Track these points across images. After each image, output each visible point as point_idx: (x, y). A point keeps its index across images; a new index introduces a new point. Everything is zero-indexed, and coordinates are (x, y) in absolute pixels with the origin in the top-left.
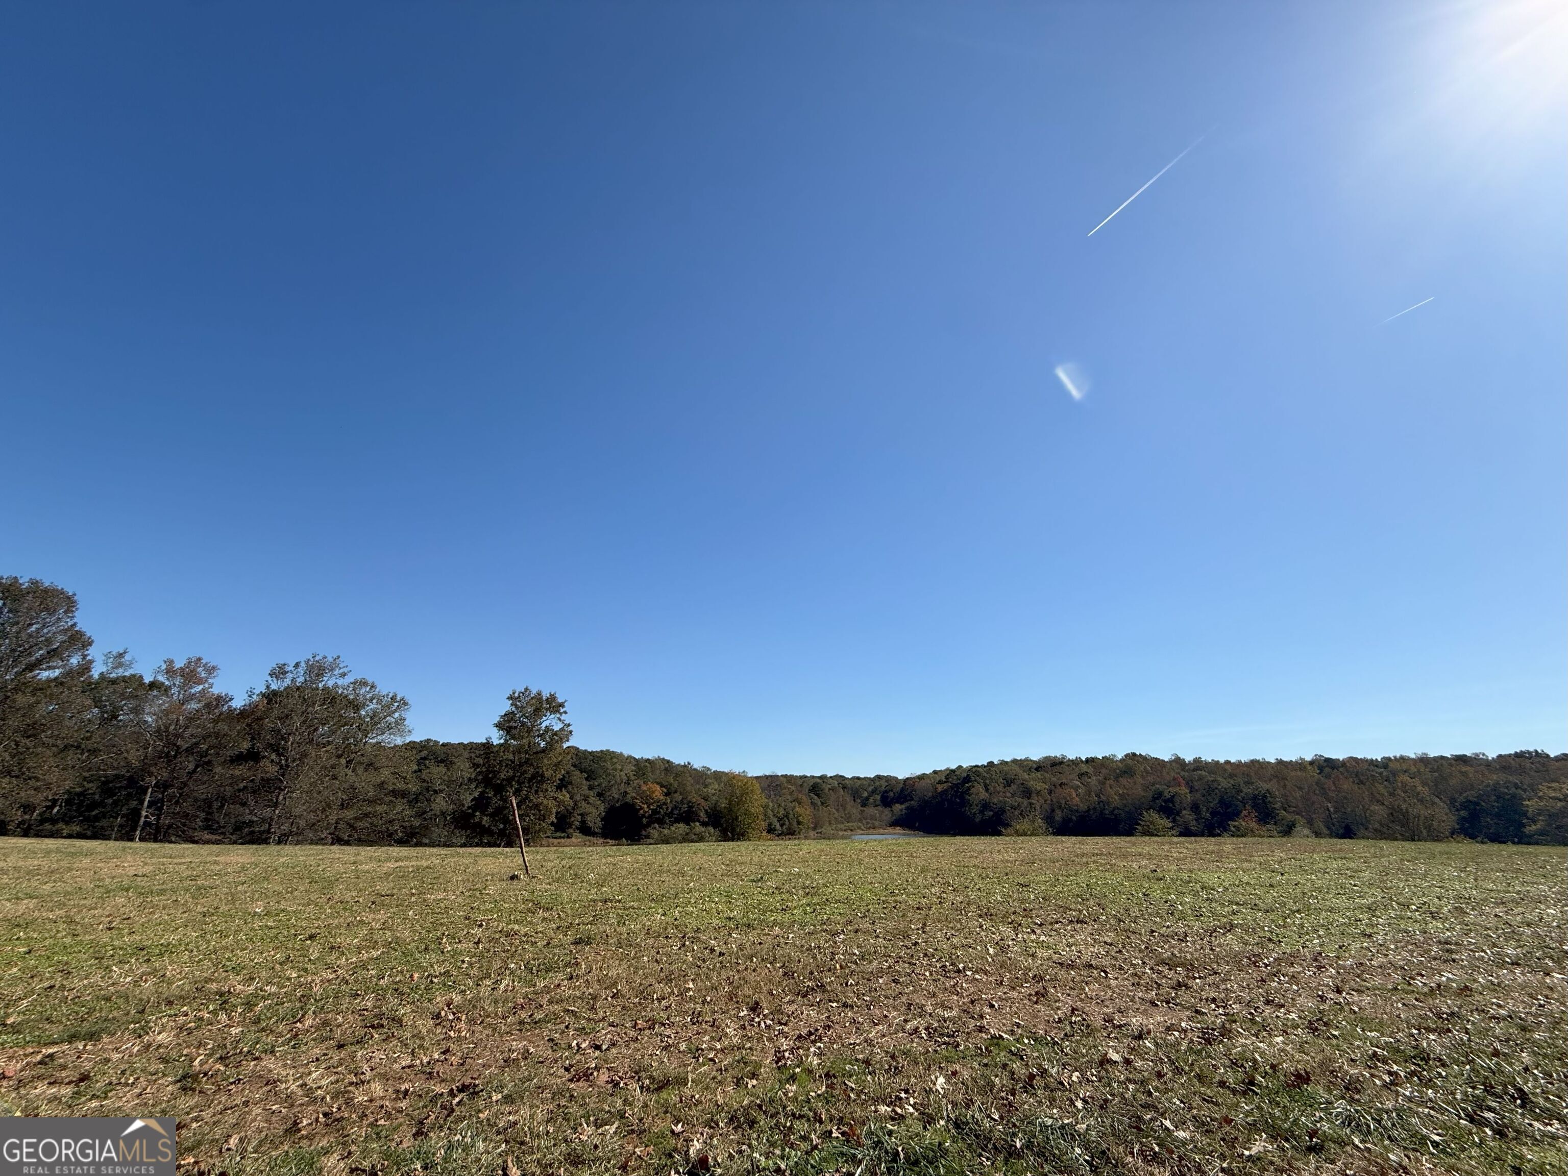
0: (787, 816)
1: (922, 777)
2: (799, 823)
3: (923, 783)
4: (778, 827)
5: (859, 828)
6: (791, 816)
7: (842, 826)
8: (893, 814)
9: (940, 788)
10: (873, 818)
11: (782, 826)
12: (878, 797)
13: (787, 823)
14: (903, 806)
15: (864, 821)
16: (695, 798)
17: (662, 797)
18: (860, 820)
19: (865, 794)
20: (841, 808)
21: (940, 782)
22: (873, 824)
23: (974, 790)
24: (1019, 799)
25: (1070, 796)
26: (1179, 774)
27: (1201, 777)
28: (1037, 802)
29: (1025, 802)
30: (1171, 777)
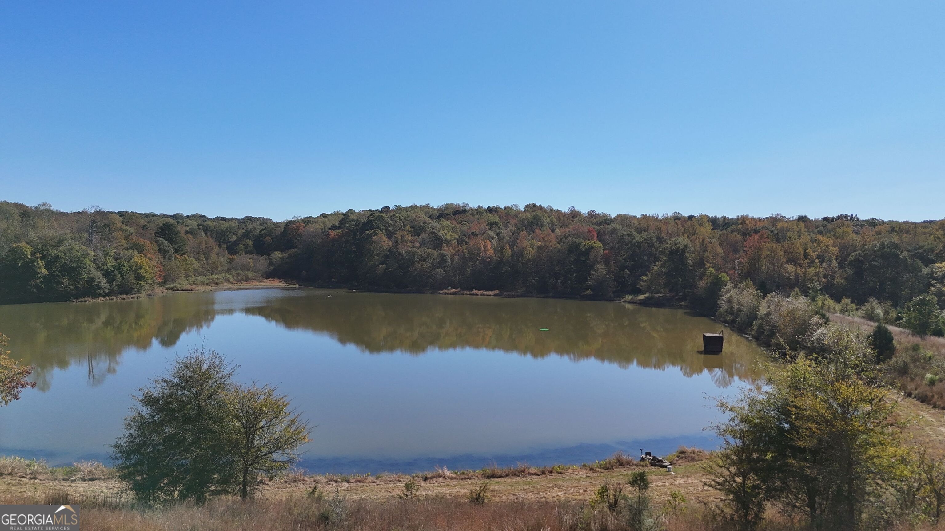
0: (119, 268)
1: (308, 221)
2: (139, 278)
3: (311, 228)
5: (228, 281)
6: (126, 269)
7: (204, 279)
8: (271, 264)
9: (332, 233)
10: (245, 268)
11: (110, 282)
12: (250, 243)
13: (119, 279)
14: (285, 255)
15: (234, 272)
18: (229, 271)
19: (234, 238)
20: (202, 257)
21: (334, 228)
22: (247, 276)
23: (375, 238)
24: (429, 250)
25: (485, 247)
26: (592, 227)
27: (614, 231)
28: (447, 252)
29: (436, 253)
30: (586, 229)
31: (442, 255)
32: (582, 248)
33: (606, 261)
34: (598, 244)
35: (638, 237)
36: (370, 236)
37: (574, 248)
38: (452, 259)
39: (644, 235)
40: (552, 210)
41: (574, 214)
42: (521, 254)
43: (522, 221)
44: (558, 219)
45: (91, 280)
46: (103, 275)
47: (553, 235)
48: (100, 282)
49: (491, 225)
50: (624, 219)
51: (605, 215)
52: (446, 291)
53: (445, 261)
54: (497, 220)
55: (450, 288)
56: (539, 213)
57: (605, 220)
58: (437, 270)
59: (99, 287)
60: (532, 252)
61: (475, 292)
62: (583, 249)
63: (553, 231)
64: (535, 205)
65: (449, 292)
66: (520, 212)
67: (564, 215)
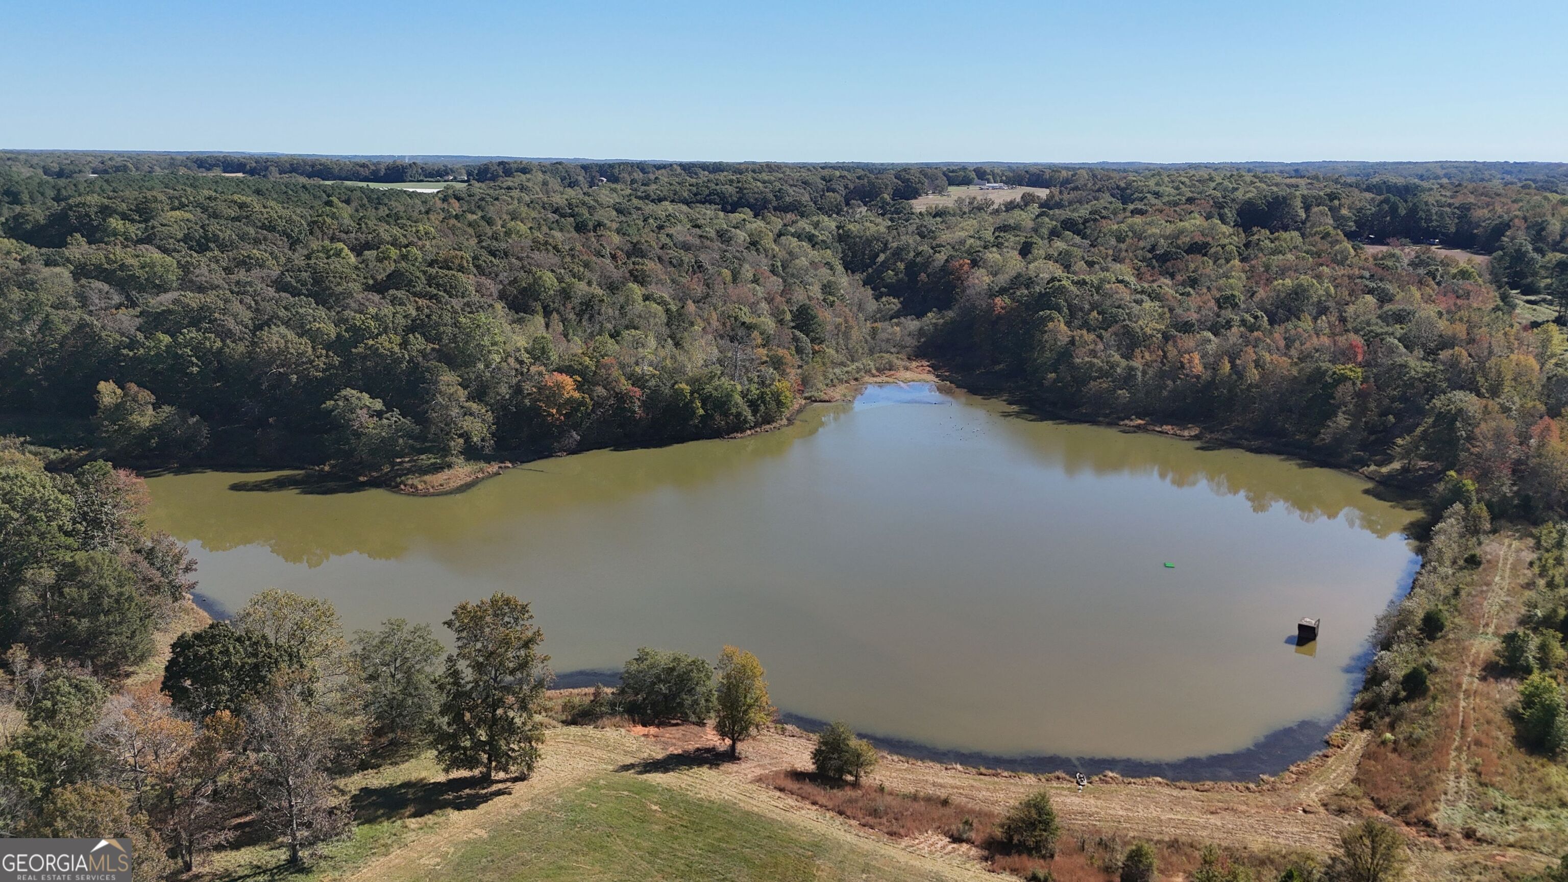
2: (780, 404)
4: (750, 417)
5: (869, 372)
6: (768, 396)
8: (922, 334)
9: (999, 303)
10: (890, 345)
11: (755, 412)
12: (901, 267)
13: (762, 408)
14: (940, 321)
15: (876, 356)
16: (625, 385)
17: (577, 395)
18: (870, 355)
19: (882, 257)
21: (1002, 292)
22: (891, 361)
23: (1051, 325)
24: (1114, 359)
25: (1191, 362)
28: (1140, 361)
31: (1132, 368)
32: (1327, 378)
33: (1361, 401)
34: (1356, 372)
35: (1414, 371)
37: (1316, 377)
38: (1144, 373)
39: (1428, 365)
42: (1241, 375)
45: (739, 414)
46: (749, 406)
48: (746, 417)
52: (1127, 422)
53: (1134, 376)
55: (1133, 417)
58: (1120, 392)
59: (745, 421)
60: (1255, 376)
61: (1166, 428)
62: (1329, 380)
65: (1132, 424)
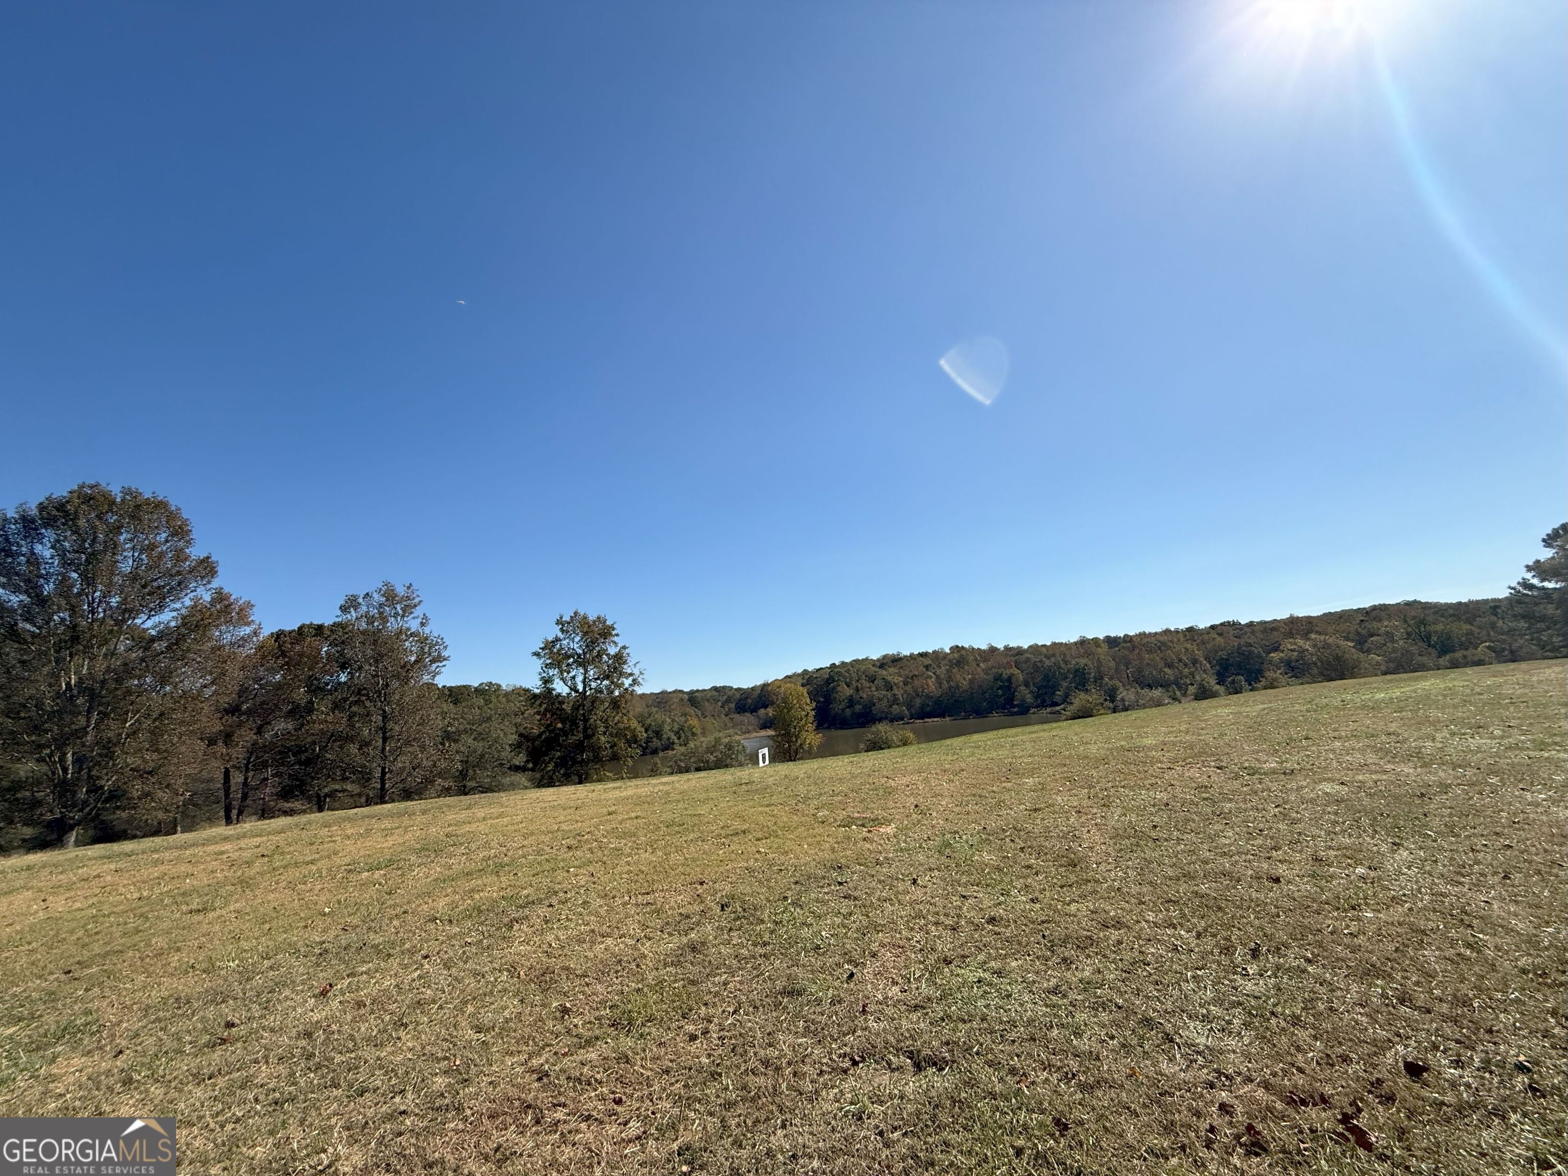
24: (883, 692)
25: (927, 685)
26: (1009, 659)
27: (1028, 660)
28: (899, 693)
29: (889, 694)
30: (1005, 661)
31: (895, 695)
32: (1004, 675)
33: (1027, 684)
34: (1017, 671)
35: (1047, 663)
36: (834, 688)
37: (999, 677)
39: (1053, 660)
40: (973, 649)
41: (993, 650)
42: (958, 687)
43: (950, 661)
44: (980, 655)
47: (979, 669)
49: (927, 667)
50: (1035, 649)
51: (1019, 648)
53: (898, 699)
54: (930, 662)
56: (963, 652)
57: (1019, 651)
60: (965, 684)
63: (978, 665)
64: (957, 647)
66: (947, 654)
67: (984, 651)
